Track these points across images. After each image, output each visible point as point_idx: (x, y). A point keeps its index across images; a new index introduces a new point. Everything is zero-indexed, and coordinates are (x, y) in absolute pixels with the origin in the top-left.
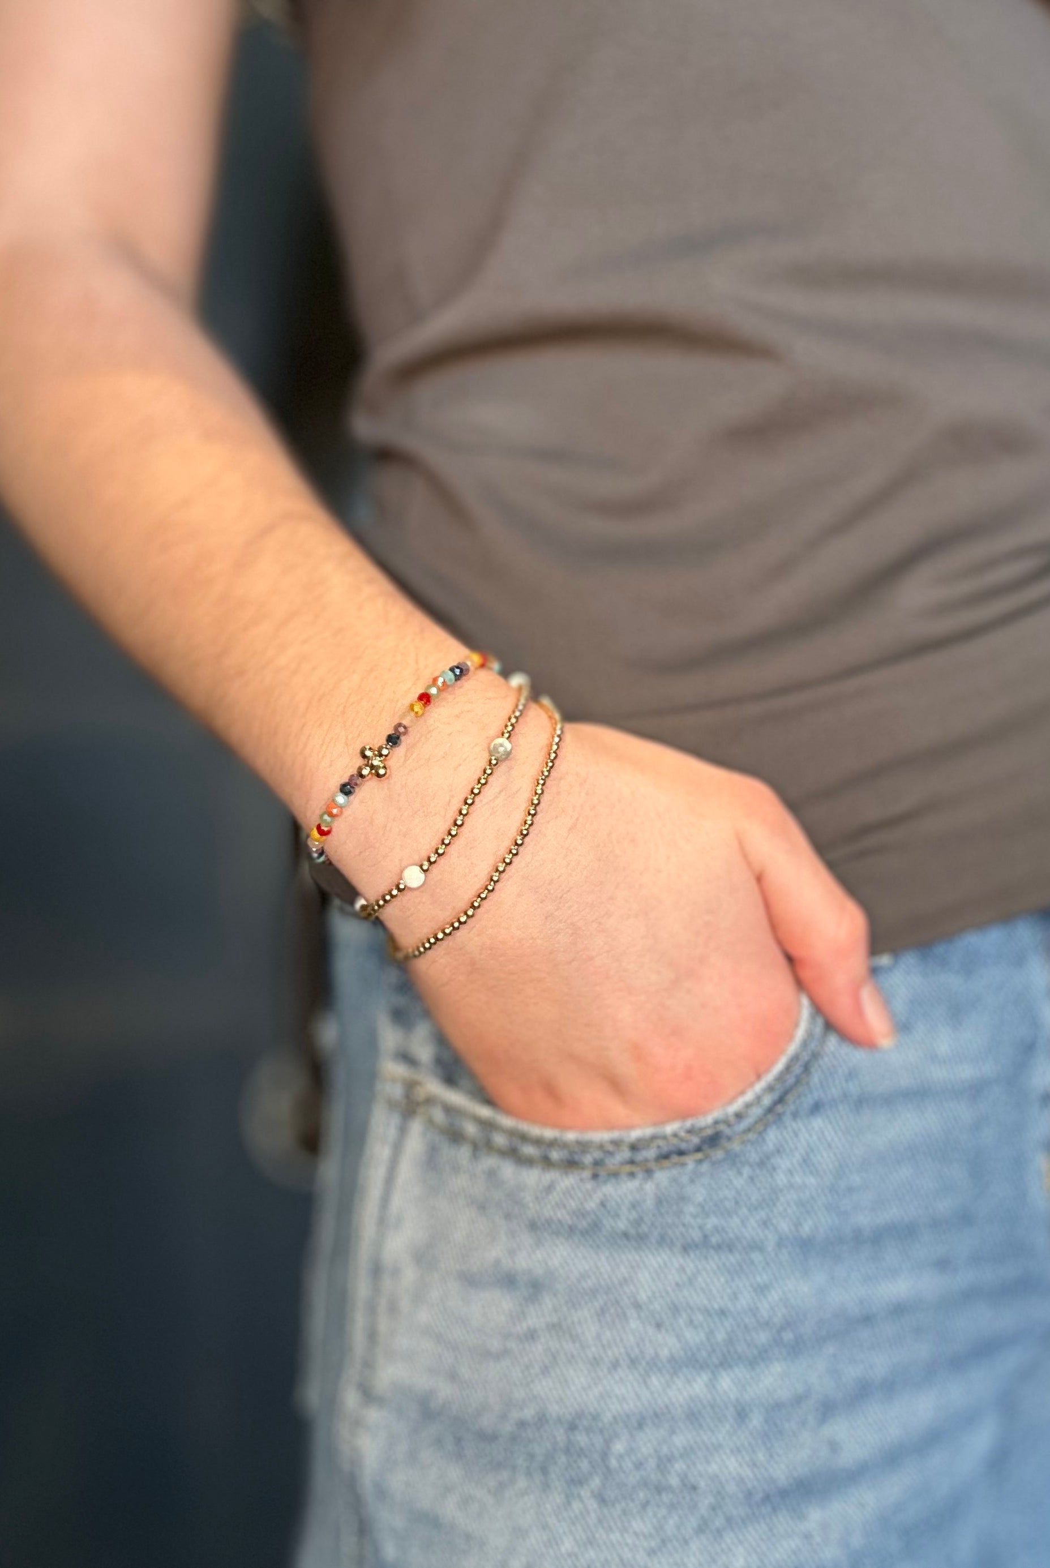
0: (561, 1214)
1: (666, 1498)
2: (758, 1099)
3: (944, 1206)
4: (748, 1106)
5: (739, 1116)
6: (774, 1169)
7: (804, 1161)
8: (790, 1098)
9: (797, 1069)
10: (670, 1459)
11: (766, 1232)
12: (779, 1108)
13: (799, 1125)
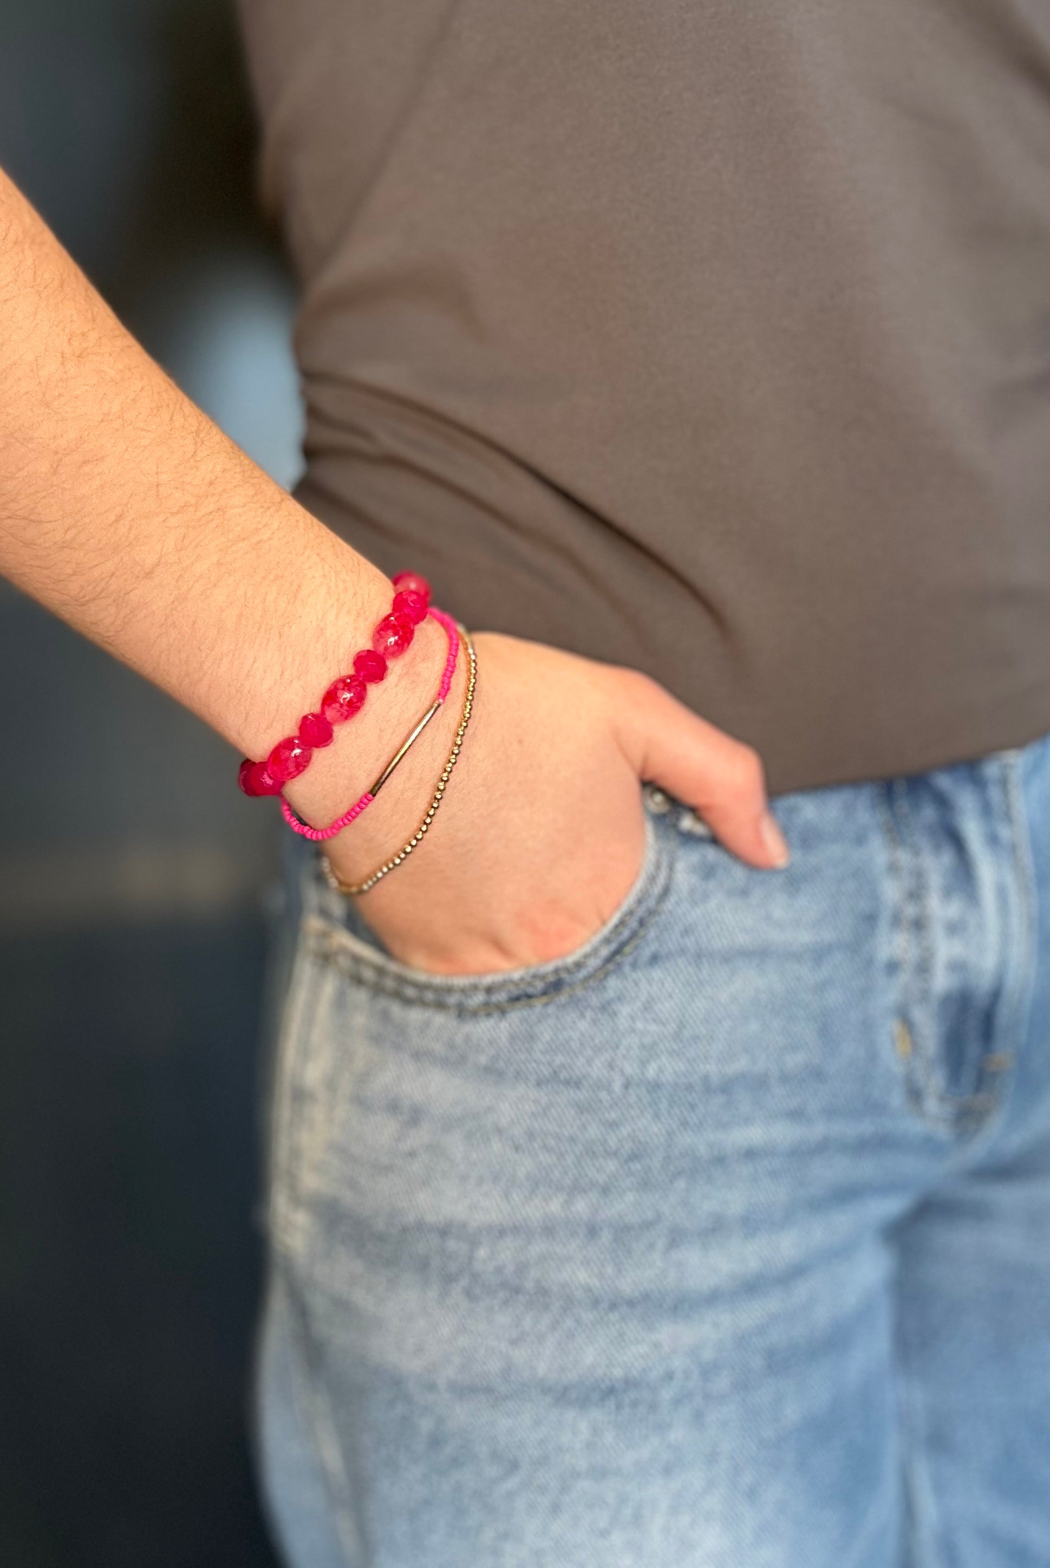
3: (794, 1061)
7: (646, 1009)
9: (632, 924)
11: (612, 1073)
12: (618, 959)
13: (639, 975)
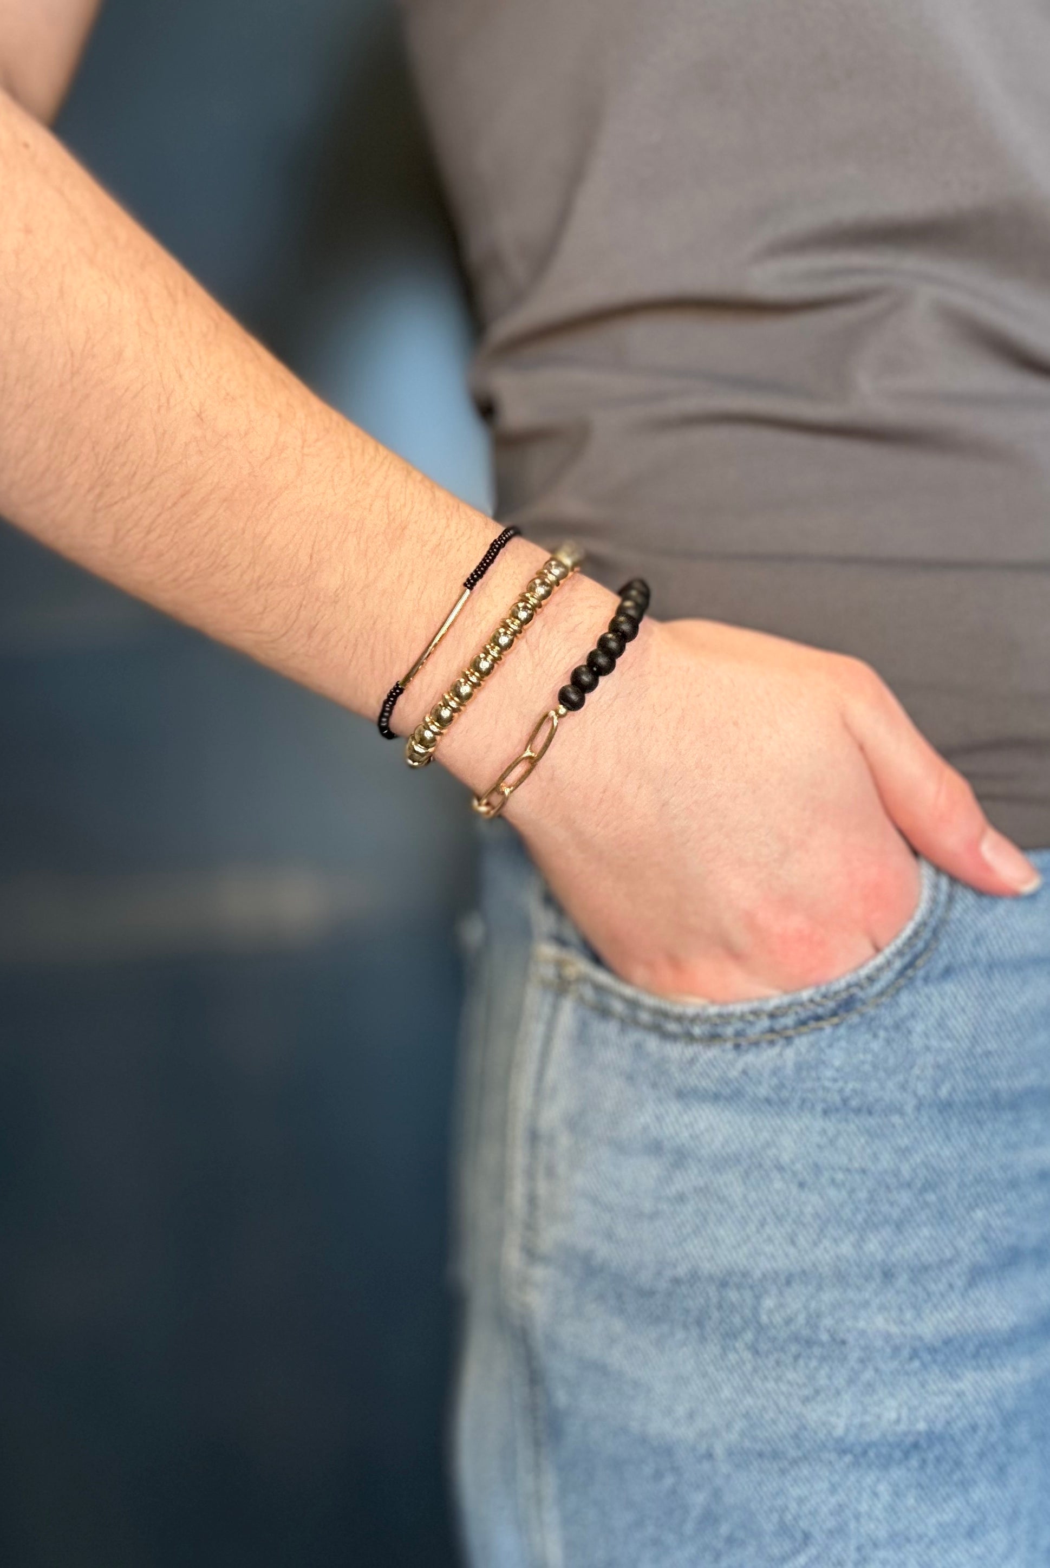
0: (705, 1083)
1: (817, 1351)
2: (889, 963)
4: (880, 969)
5: (871, 979)
6: (910, 1032)
7: (940, 1025)
8: (920, 962)
9: (926, 934)
10: (819, 1315)
11: (905, 1095)
12: (910, 973)
13: (931, 989)
